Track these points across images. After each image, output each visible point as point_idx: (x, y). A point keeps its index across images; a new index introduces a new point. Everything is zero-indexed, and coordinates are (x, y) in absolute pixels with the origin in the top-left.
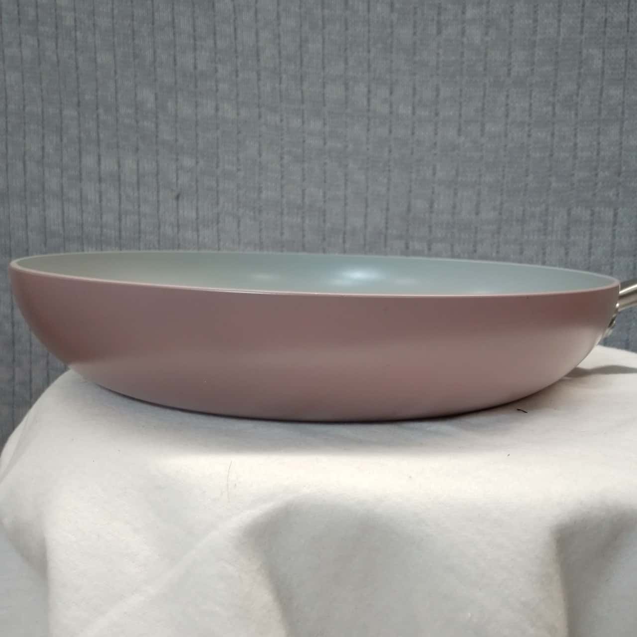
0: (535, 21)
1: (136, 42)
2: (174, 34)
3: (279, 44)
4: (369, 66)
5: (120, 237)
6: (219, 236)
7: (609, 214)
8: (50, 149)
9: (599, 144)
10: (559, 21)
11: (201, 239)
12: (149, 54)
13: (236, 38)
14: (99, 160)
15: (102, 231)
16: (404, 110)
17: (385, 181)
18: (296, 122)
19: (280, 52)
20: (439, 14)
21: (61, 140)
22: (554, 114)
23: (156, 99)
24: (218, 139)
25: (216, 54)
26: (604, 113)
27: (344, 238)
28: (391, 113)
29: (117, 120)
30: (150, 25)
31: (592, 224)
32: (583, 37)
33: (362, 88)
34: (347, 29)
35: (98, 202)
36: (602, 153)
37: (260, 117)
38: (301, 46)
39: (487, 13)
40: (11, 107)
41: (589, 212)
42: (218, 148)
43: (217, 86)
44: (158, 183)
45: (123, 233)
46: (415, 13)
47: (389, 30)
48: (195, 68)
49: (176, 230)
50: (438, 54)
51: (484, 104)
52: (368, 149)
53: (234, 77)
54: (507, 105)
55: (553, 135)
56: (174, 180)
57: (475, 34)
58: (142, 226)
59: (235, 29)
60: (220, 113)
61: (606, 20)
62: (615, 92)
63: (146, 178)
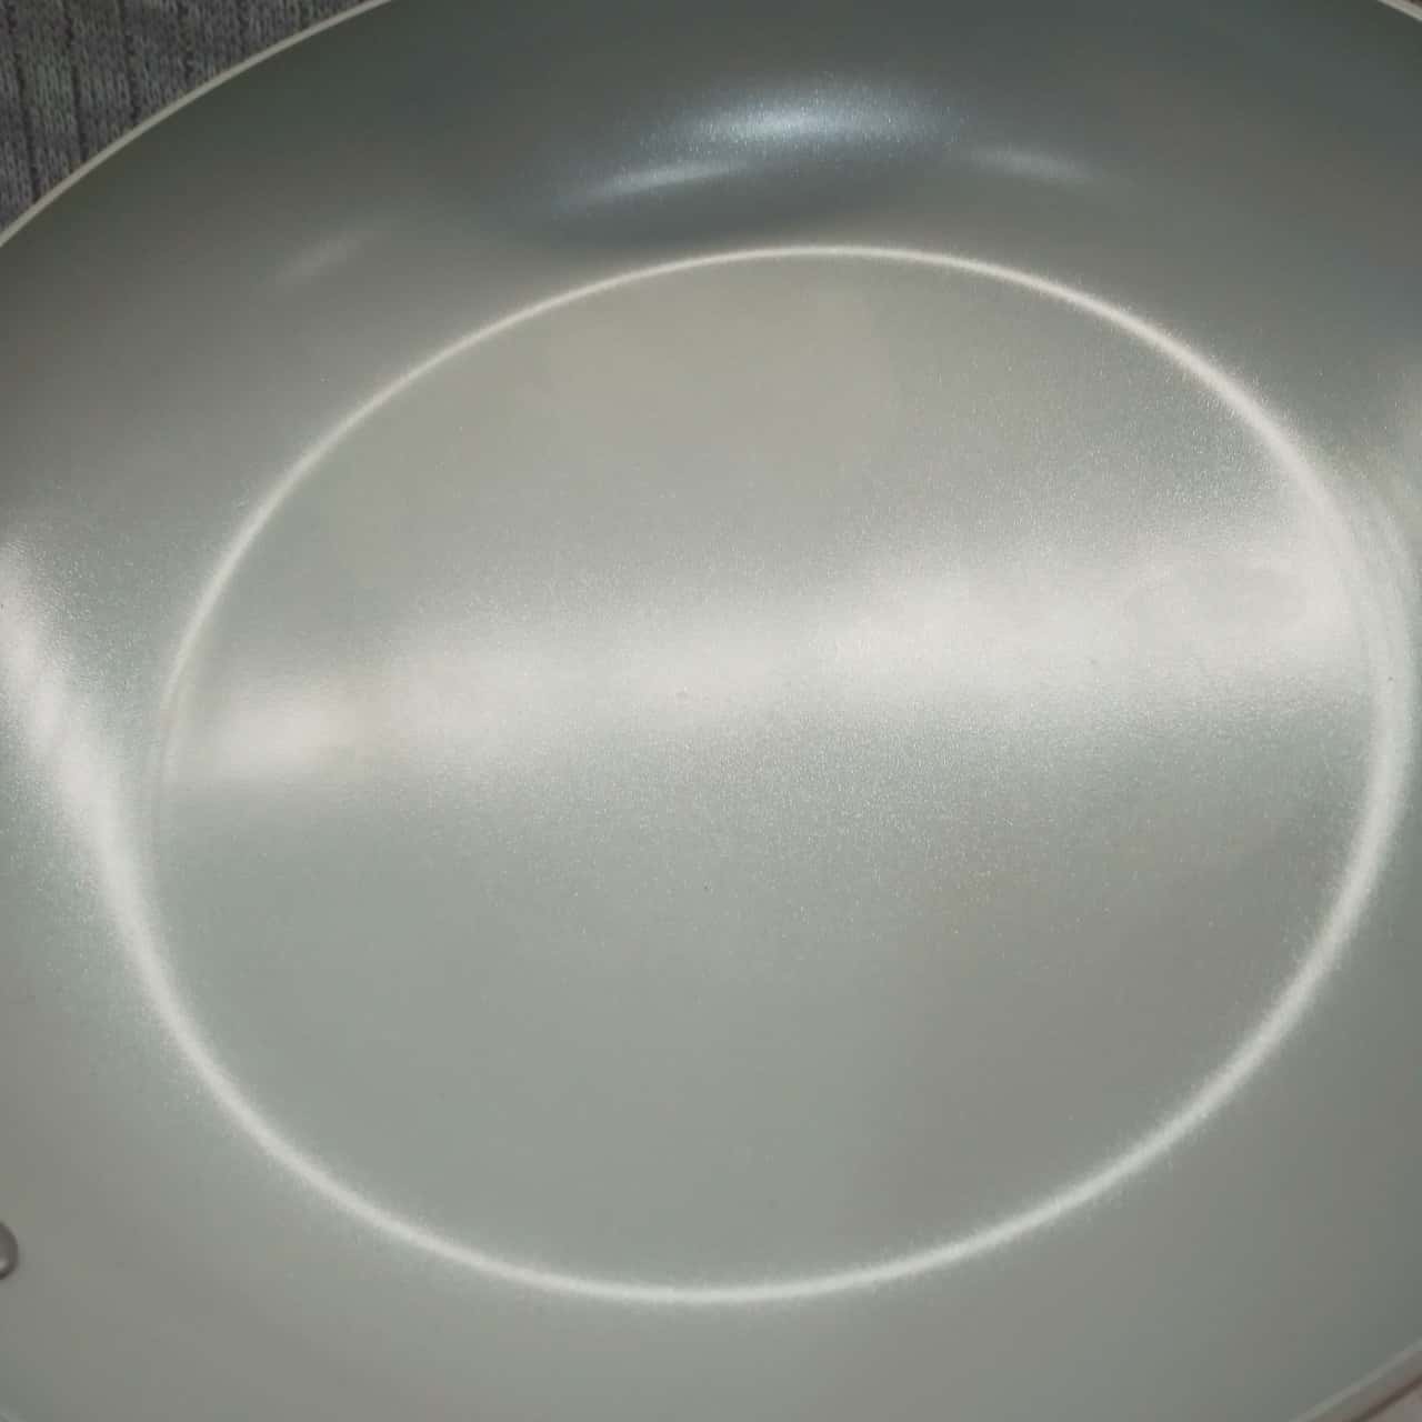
63: (103, 124)
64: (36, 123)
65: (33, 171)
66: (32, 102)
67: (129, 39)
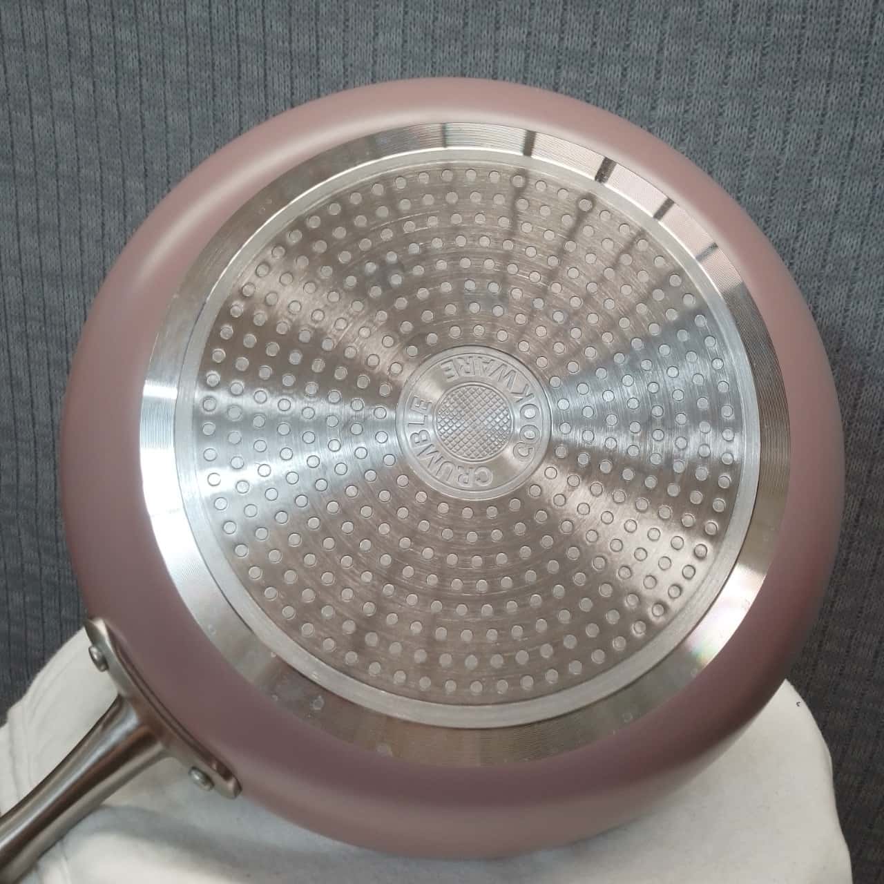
0: (752, 129)
1: (218, 100)
2: (266, 96)
8: (111, 226)
10: (786, 134)
21: (125, 217)
30: (236, 80)
32: (816, 160)
39: (686, 111)
40: (63, 167)
62: (849, 241)
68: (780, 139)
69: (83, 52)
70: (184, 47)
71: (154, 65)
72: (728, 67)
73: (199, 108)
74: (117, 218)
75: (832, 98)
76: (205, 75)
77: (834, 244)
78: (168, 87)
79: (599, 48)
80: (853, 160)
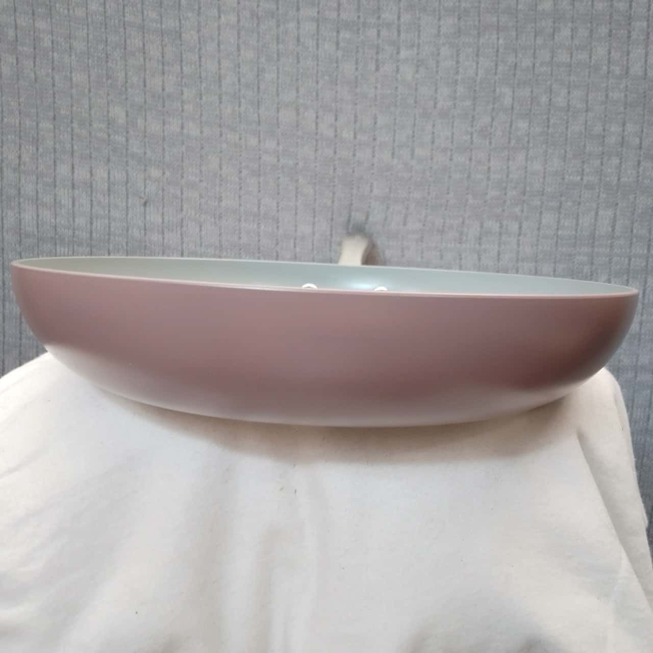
0: (458, 62)
1: (110, 64)
2: (145, 59)
3: (239, 72)
4: (317, 96)
5: (91, 238)
6: (182, 239)
7: (514, 227)
8: (26, 158)
9: (508, 168)
10: (478, 63)
11: (166, 241)
12: (121, 75)
13: (200, 66)
14: (73, 168)
15: (74, 233)
16: (347, 135)
17: (331, 194)
18: (253, 141)
19: (239, 81)
20: (377, 53)
21: (37, 149)
22: (472, 143)
23: (127, 115)
24: (183, 153)
25: (182, 78)
26: (513, 142)
27: (295, 243)
28: (336, 136)
29: (90, 133)
30: (123, 50)
31: (500, 234)
32: (497, 77)
33: (310, 115)
34: (298, 62)
35: (70, 206)
36: (511, 176)
37: (221, 135)
38: (258, 75)
39: (418, 54)
41: (498, 225)
42: (182, 161)
43: (182, 106)
44: (127, 190)
45: (94, 235)
46: (358, 51)
47: (335, 65)
48: (163, 90)
49: (143, 232)
50: (376, 88)
51: (413, 132)
52: (316, 167)
53: (198, 100)
54: (433, 133)
55: (470, 159)
56: (143, 188)
57: (408, 72)
58: (112, 229)
59: (200, 58)
60: (185, 131)
61: (516, 64)
62: (522, 125)
63: (116, 186)
64: (94, 186)
65: (92, 201)
66: (94, 180)
67: (127, 161)
68: (475, 67)
69: (9, 38)
70: (85, 31)
71: (63, 43)
72: (439, 27)
73: (96, 70)
74: (31, 151)
75: (501, 41)
76: (101, 47)
77: (513, 127)
78: (73, 57)
79: (362, 19)
80: (517, 76)
